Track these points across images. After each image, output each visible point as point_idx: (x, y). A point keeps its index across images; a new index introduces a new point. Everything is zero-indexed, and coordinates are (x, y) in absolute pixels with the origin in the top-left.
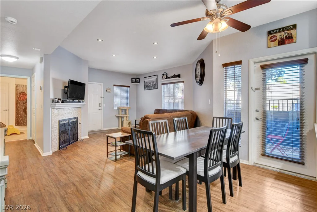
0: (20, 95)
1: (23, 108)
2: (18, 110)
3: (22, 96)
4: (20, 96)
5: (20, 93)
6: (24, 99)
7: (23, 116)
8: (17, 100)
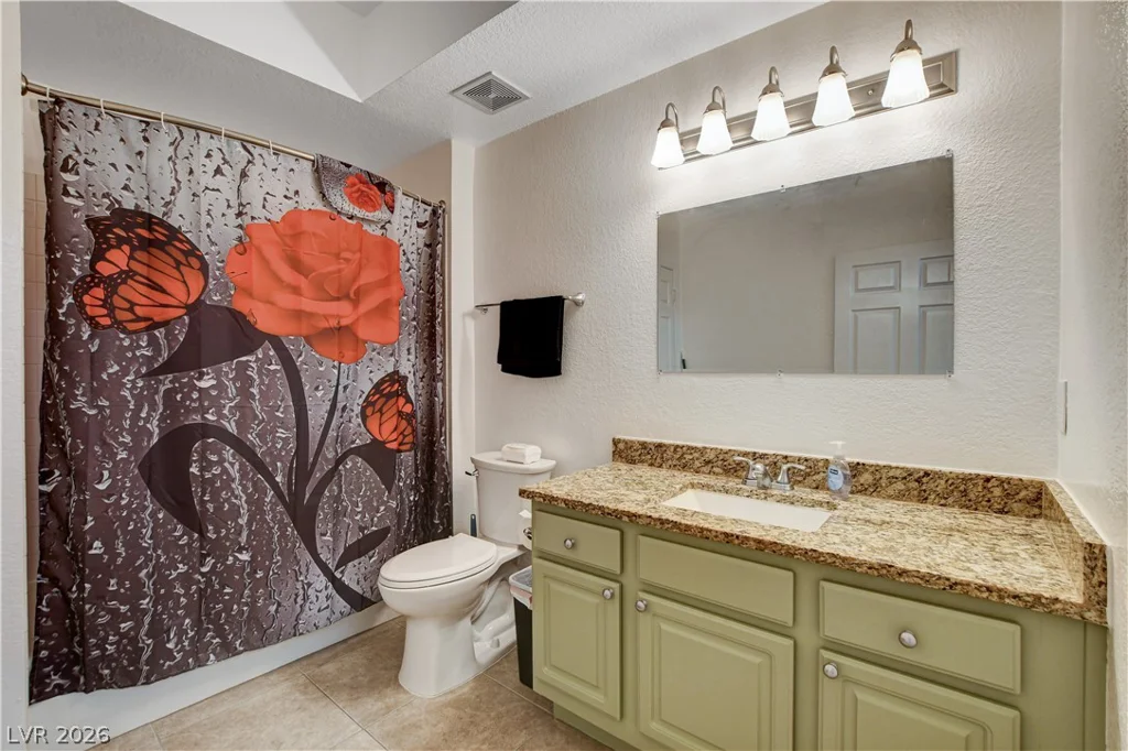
0: (99, 255)
1: (140, 433)
2: (79, 476)
3: (128, 274)
4: (105, 269)
5: (93, 222)
6: (159, 315)
7: (147, 542)
8: (54, 326)
